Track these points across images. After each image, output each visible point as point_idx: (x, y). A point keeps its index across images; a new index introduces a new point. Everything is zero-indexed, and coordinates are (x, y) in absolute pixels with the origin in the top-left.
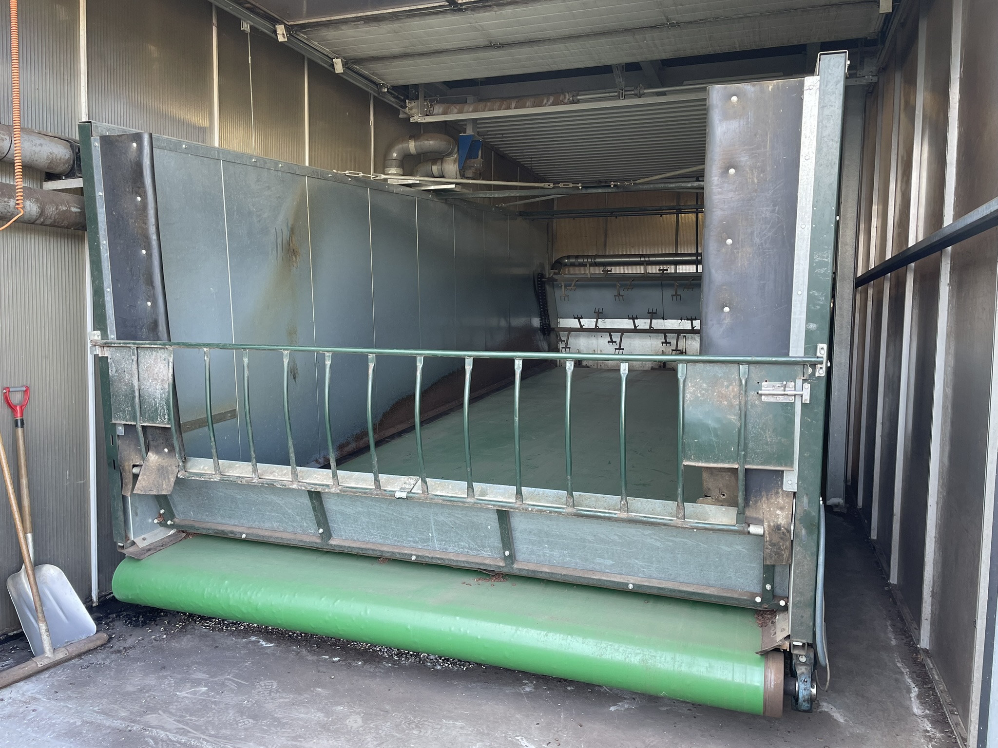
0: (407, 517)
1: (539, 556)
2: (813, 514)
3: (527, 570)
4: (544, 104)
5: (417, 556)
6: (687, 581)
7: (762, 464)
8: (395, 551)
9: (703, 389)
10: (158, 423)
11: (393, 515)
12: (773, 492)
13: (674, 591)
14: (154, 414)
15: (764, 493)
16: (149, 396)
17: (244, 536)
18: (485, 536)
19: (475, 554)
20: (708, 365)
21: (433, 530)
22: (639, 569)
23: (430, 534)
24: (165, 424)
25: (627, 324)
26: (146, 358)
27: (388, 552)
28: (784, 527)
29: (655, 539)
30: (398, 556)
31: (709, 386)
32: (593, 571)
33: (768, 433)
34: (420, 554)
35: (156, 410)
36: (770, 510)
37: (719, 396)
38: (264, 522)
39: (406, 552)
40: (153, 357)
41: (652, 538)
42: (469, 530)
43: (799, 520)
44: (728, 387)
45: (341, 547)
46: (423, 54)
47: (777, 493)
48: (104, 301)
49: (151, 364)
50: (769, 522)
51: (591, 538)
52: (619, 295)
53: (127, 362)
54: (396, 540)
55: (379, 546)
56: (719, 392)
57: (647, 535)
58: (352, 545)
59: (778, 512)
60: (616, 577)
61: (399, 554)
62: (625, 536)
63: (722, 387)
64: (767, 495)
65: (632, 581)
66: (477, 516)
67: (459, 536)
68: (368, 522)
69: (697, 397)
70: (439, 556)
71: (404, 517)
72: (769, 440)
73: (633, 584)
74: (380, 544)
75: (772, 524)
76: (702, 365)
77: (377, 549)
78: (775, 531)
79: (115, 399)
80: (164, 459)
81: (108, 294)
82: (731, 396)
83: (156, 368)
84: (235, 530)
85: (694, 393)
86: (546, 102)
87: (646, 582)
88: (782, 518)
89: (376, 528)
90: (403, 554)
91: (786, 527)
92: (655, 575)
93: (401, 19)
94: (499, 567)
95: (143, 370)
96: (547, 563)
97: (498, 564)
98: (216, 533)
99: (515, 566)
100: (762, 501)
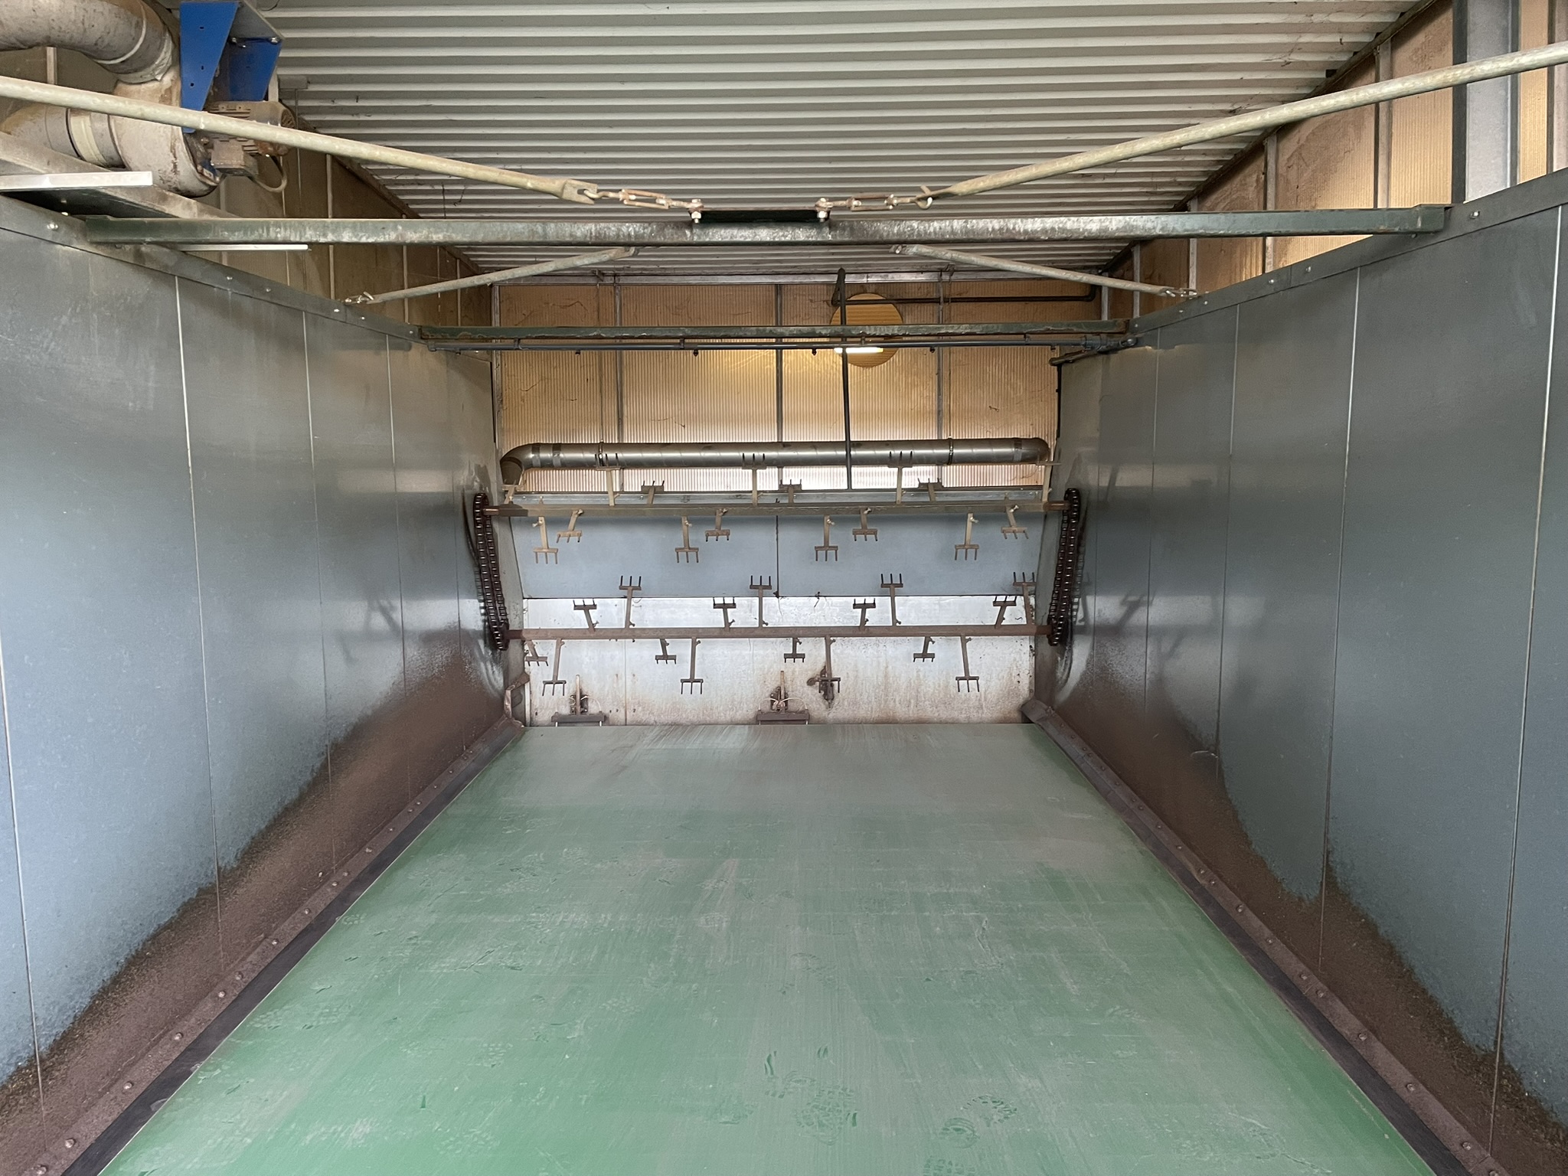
52: (687, 547)
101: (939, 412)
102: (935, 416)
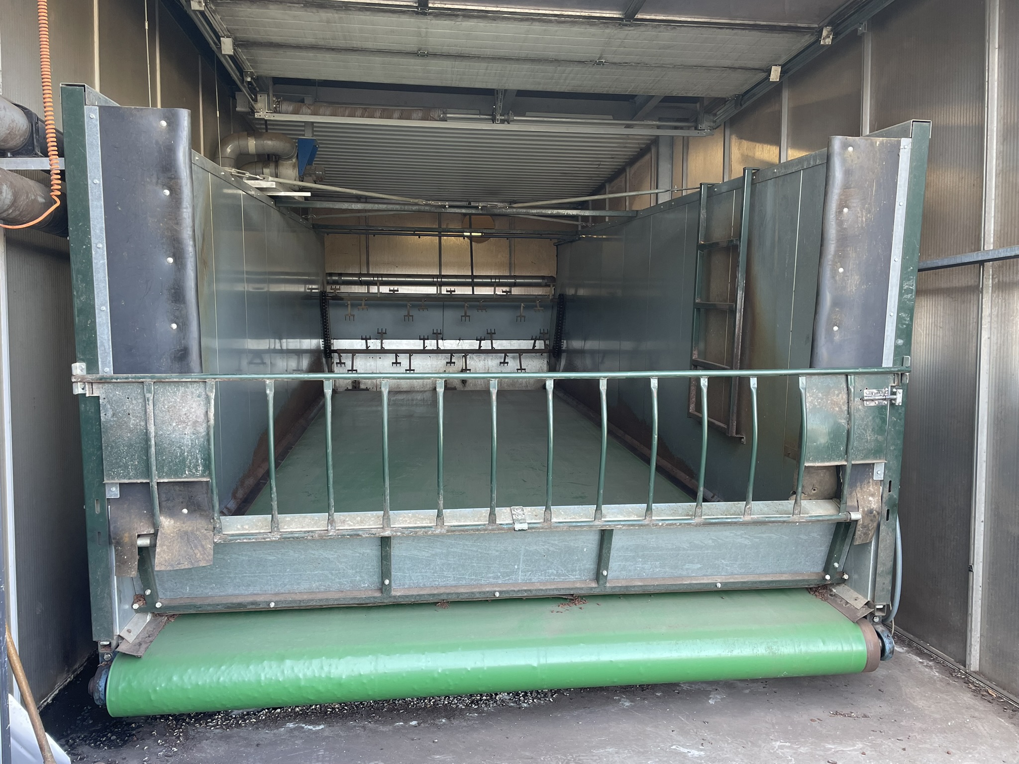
0: (494, 552)
1: (630, 571)
2: (895, 496)
3: (620, 587)
4: (413, 117)
5: (500, 592)
6: (763, 572)
7: (862, 459)
8: (475, 590)
9: (819, 398)
10: (185, 478)
11: (477, 551)
12: (866, 482)
13: (756, 582)
14: (180, 465)
15: (858, 484)
16: (172, 443)
17: (272, 605)
18: (578, 560)
19: (561, 580)
20: (822, 377)
21: (521, 562)
22: (723, 568)
23: (516, 567)
24: (198, 477)
25: (417, 344)
26: (168, 396)
27: (467, 593)
28: (875, 511)
29: (746, 538)
30: (478, 596)
31: (823, 396)
32: (681, 577)
33: (869, 432)
34: (504, 589)
35: (184, 460)
36: (864, 497)
37: (832, 404)
38: (298, 584)
39: (487, 590)
40: (179, 394)
41: (742, 537)
42: (562, 556)
43: (885, 503)
44: (838, 395)
45: (407, 596)
46: (333, 50)
47: (869, 482)
48: (94, 322)
49: (175, 402)
50: (863, 508)
51: (685, 546)
52: (409, 315)
53: (134, 402)
54: (472, 579)
55: (454, 588)
56: (832, 400)
57: (739, 535)
58: (421, 593)
59: (871, 498)
60: (703, 579)
61: (480, 593)
62: (719, 539)
63: (834, 396)
64: (861, 485)
65: (719, 581)
66: (575, 540)
67: (548, 564)
68: (443, 565)
69: (815, 406)
70: (526, 588)
71: (490, 552)
72: (869, 438)
73: (720, 583)
74: (455, 586)
75: (866, 509)
76: (817, 377)
77: (453, 592)
78: (868, 515)
79: (110, 452)
80: (184, 523)
81: (102, 313)
82: (841, 403)
83: (184, 407)
84: (258, 600)
85: (811, 402)
86: (414, 115)
87: (730, 578)
88: (874, 503)
89: (452, 570)
90: (484, 593)
91: (877, 510)
92: (736, 572)
93: (350, 10)
94: (591, 588)
95: (162, 411)
96: (637, 577)
97: (591, 586)
98: (229, 607)
99: (608, 585)
100: (857, 491)
101: (510, 264)
102: (508, 265)
